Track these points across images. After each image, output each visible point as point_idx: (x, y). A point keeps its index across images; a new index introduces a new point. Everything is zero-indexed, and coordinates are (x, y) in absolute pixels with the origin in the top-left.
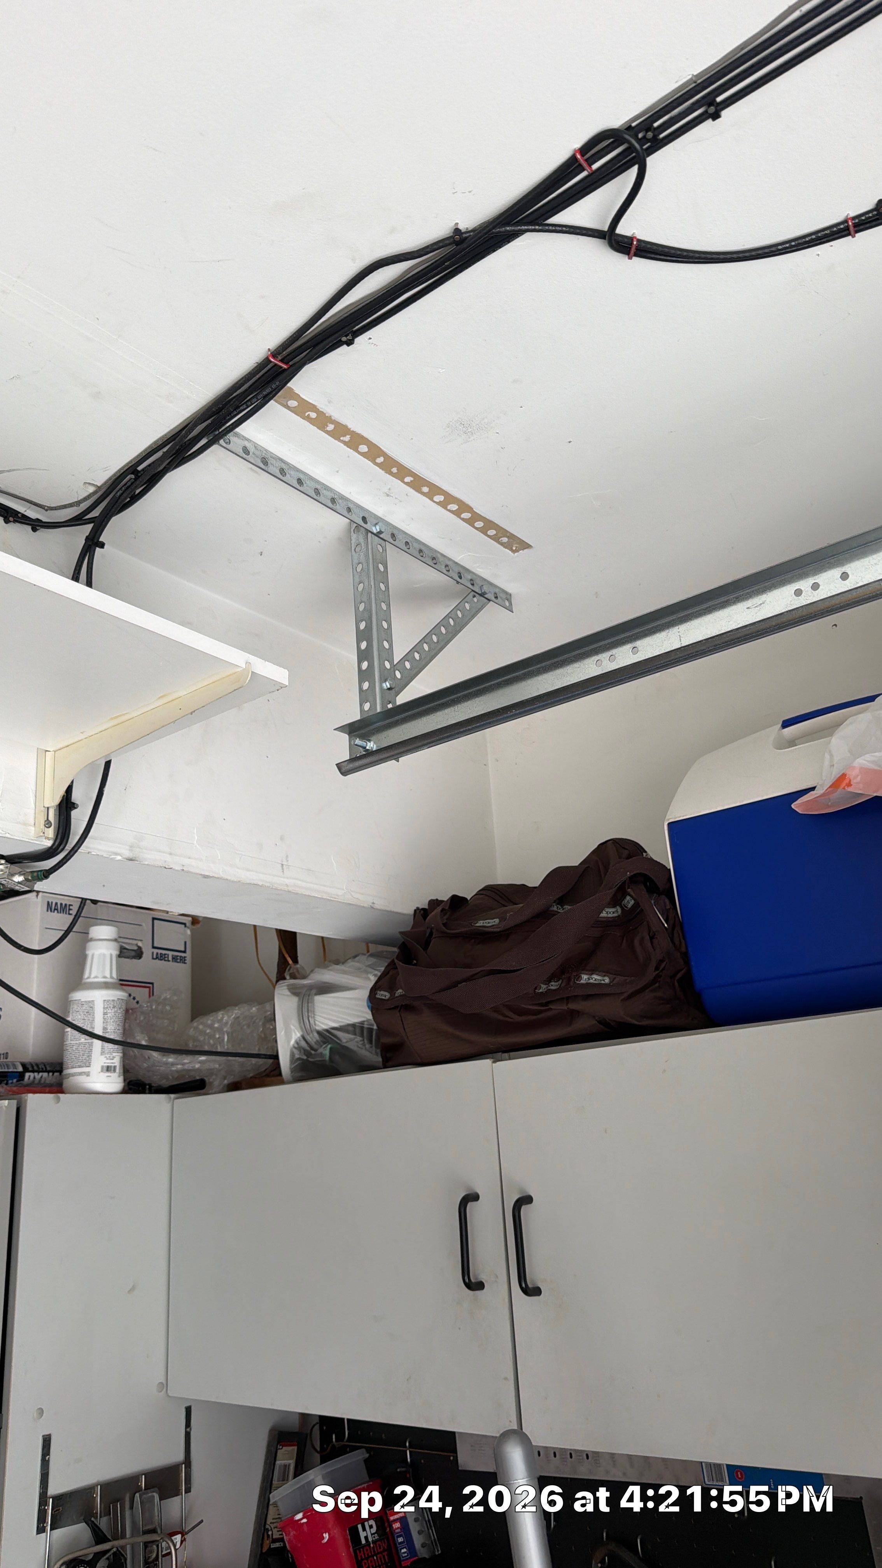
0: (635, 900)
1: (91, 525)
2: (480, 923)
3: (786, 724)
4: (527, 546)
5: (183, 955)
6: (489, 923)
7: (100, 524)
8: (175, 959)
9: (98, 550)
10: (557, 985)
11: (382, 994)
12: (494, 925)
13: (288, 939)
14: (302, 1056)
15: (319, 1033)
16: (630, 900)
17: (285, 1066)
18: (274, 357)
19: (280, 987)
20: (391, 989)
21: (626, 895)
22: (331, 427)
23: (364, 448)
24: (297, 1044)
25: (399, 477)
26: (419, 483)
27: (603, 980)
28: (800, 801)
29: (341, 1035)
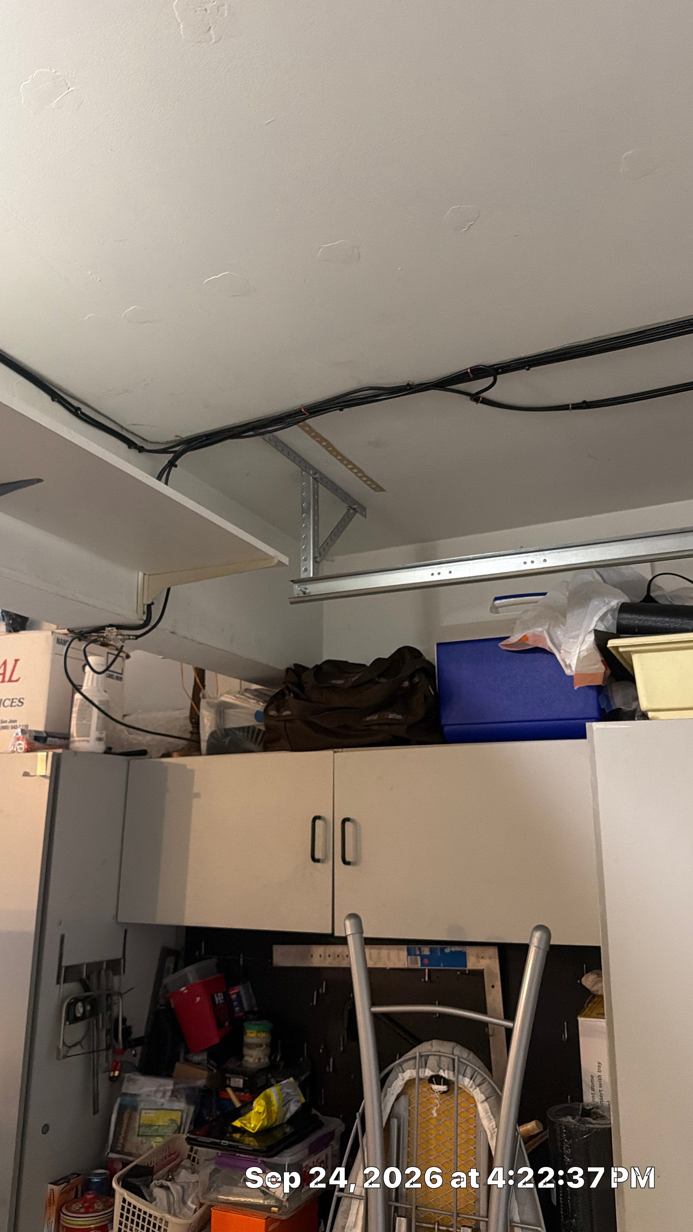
0: (419, 679)
1: (172, 455)
2: (333, 682)
3: (497, 599)
4: (384, 490)
5: (121, 676)
6: (338, 682)
7: (178, 456)
8: (117, 678)
9: (173, 468)
10: (375, 717)
11: (273, 713)
12: (342, 684)
13: (200, 674)
14: (215, 742)
15: (225, 730)
16: (416, 680)
17: (204, 746)
18: (304, 409)
19: (203, 703)
20: (278, 711)
21: (415, 677)
22: (313, 434)
23: (324, 443)
24: (212, 735)
25: (336, 456)
26: (343, 460)
27: (399, 717)
28: (503, 643)
29: (237, 732)
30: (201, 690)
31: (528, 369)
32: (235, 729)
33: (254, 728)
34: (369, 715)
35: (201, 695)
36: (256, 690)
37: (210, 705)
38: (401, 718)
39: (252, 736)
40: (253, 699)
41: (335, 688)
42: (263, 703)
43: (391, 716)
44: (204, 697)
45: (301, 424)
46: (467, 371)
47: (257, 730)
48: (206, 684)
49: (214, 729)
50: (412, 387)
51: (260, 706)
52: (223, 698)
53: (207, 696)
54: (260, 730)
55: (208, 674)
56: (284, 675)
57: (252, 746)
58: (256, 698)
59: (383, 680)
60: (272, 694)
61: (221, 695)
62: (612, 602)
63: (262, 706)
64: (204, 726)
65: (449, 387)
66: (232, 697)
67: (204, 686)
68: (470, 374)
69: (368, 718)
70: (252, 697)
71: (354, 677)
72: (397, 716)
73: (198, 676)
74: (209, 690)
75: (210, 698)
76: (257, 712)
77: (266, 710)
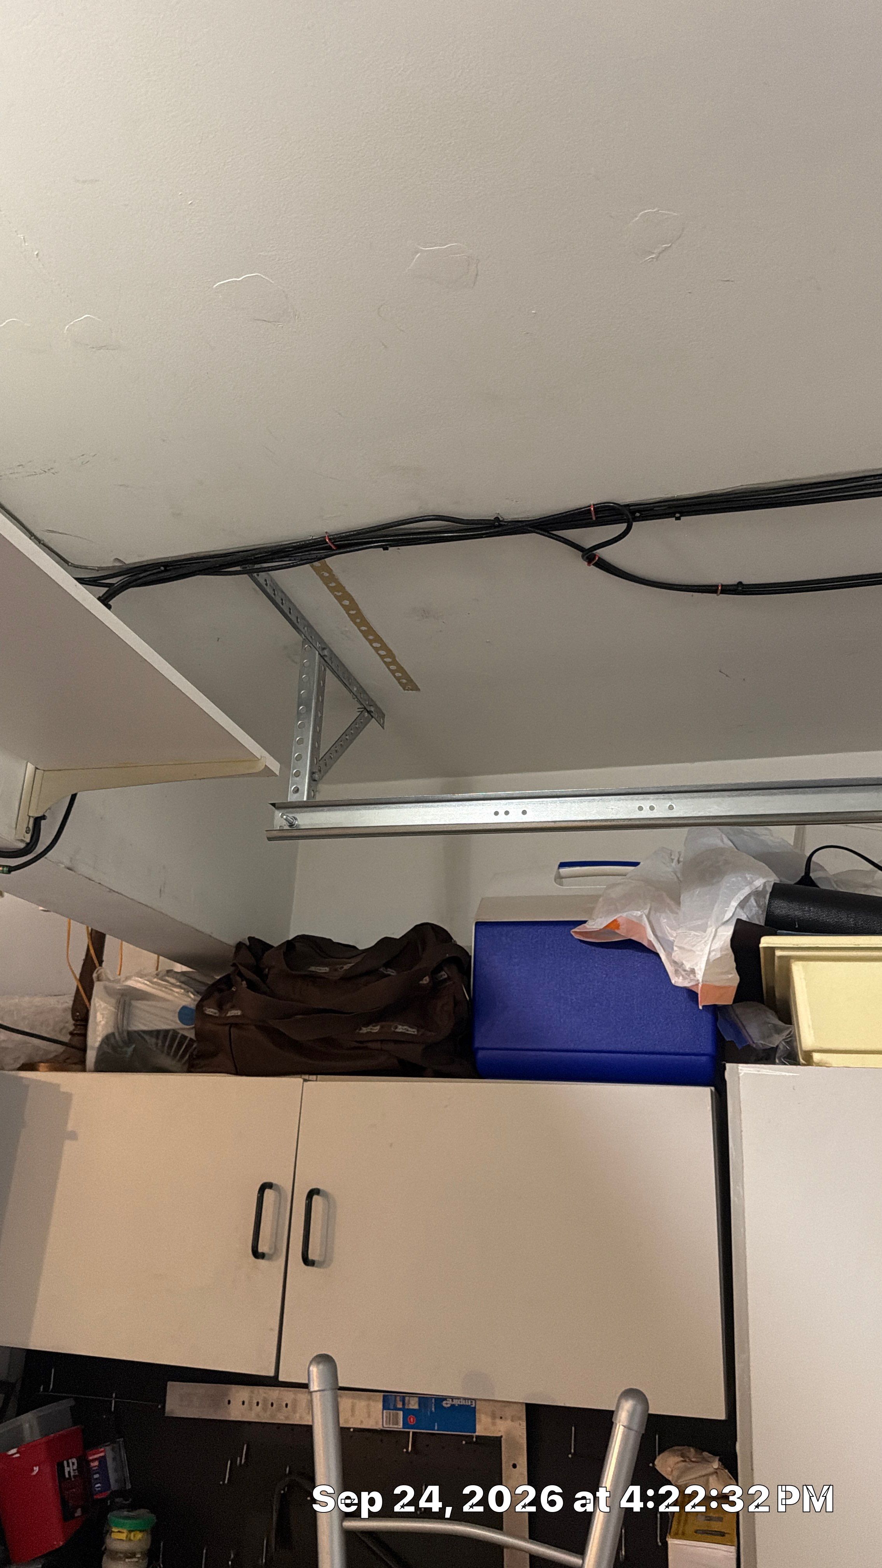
0: (447, 974)
1: (106, 589)
2: (313, 969)
3: (563, 865)
4: (418, 689)
6: (320, 970)
7: (117, 590)
10: (376, 1029)
11: (210, 1011)
12: (325, 973)
13: (97, 940)
14: (110, 1051)
15: (129, 1033)
16: (444, 975)
17: (91, 1056)
18: (330, 539)
19: (98, 987)
20: (220, 1007)
21: (442, 970)
22: (333, 584)
23: (347, 603)
24: (107, 1039)
25: (358, 626)
26: (370, 634)
27: (413, 1031)
28: (576, 930)
29: (147, 1037)
30: (95, 968)
31: (678, 519)
32: (144, 1032)
33: (175, 1032)
34: (367, 1025)
35: (95, 975)
36: (183, 973)
37: (109, 992)
38: (416, 1033)
39: (170, 1046)
40: (180, 987)
41: (314, 978)
42: (194, 995)
43: (400, 1029)
44: (99, 979)
45: (317, 564)
46: (590, 510)
47: (179, 1035)
48: (105, 958)
49: (110, 1030)
50: (502, 523)
51: (190, 1000)
52: (131, 983)
53: (103, 976)
54: (184, 1037)
55: (110, 942)
56: (232, 955)
57: (167, 1062)
58: (183, 986)
59: (391, 972)
60: (210, 982)
61: (127, 978)
62: (757, 881)
63: (194, 1000)
64: (97, 1024)
65: (554, 532)
66: (146, 982)
67: (101, 962)
68: (593, 513)
69: (364, 1030)
70: (178, 984)
71: (346, 963)
72: (410, 1029)
73: (93, 944)
74: (107, 968)
75: (109, 980)
76: (184, 1008)
77: (200, 1006)
